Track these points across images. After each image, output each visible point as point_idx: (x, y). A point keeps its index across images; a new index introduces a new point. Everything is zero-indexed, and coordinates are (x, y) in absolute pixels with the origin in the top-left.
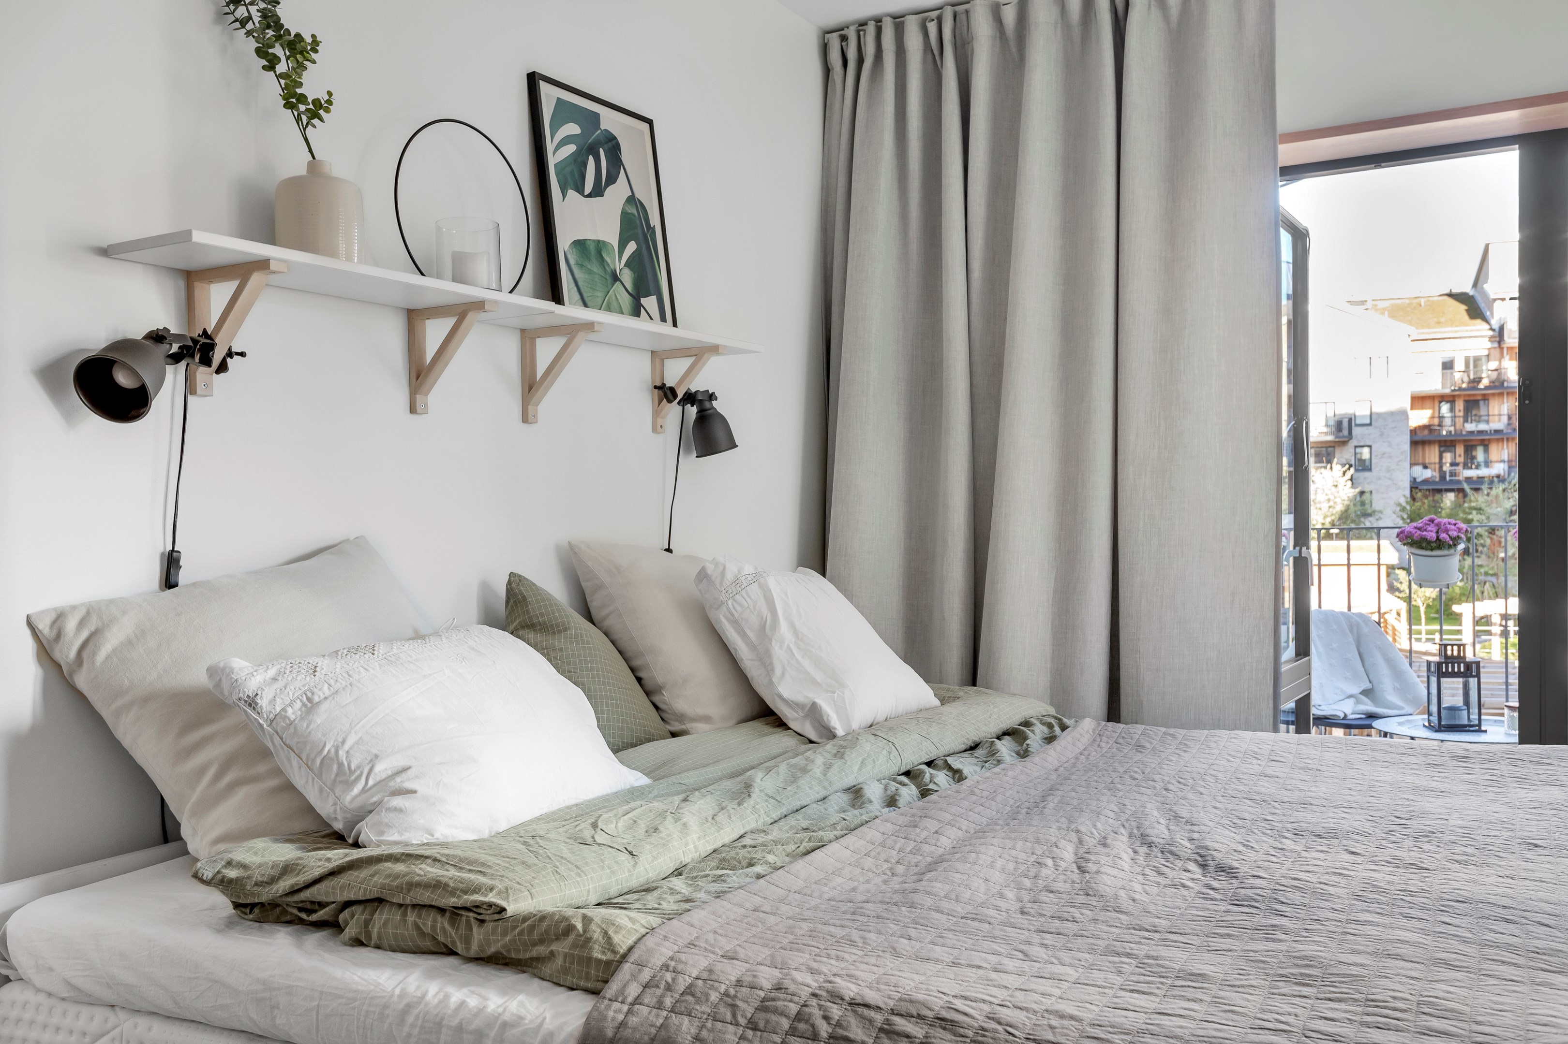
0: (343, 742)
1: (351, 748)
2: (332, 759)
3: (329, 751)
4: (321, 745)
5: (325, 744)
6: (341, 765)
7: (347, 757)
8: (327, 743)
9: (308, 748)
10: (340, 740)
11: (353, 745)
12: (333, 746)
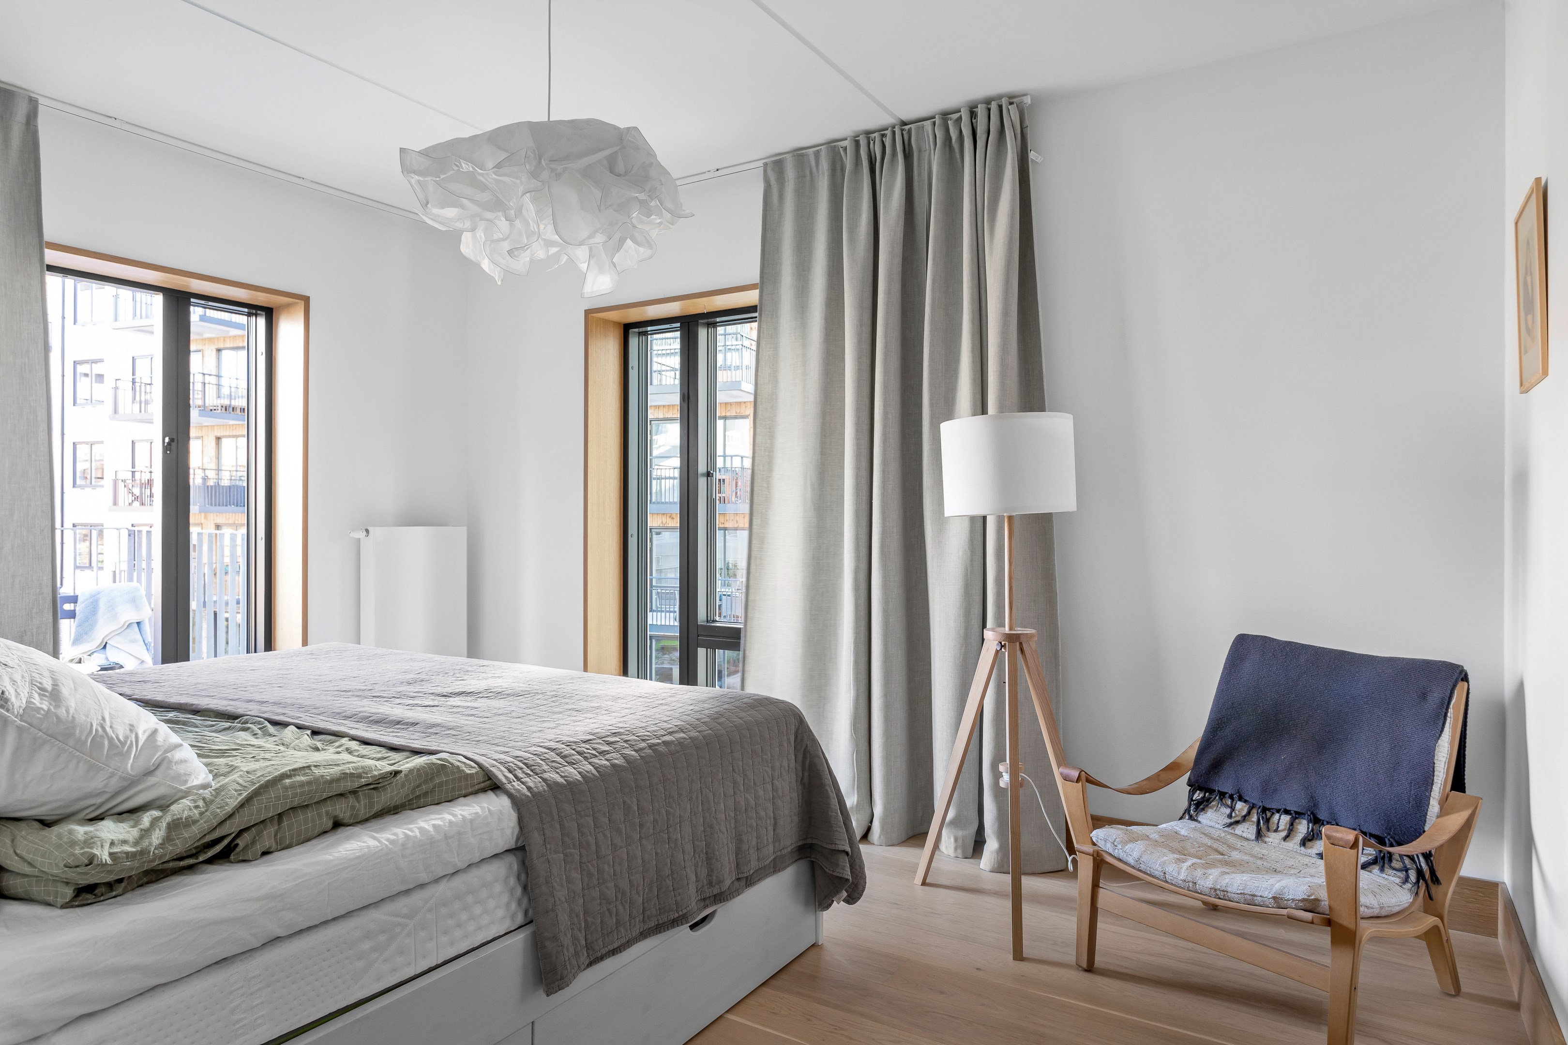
0: (104, 719)
1: (111, 723)
2: (102, 737)
3: (96, 730)
4: (89, 725)
5: (92, 724)
6: (111, 740)
7: (113, 731)
8: (93, 722)
9: (78, 731)
10: (100, 718)
11: (111, 721)
12: (97, 724)
